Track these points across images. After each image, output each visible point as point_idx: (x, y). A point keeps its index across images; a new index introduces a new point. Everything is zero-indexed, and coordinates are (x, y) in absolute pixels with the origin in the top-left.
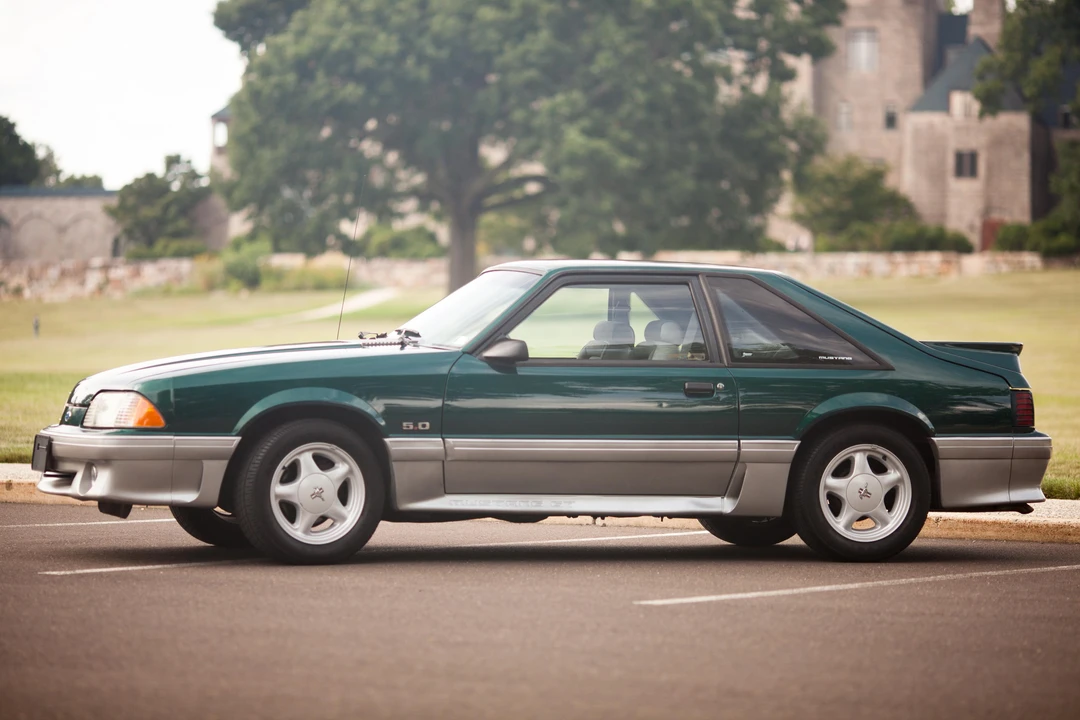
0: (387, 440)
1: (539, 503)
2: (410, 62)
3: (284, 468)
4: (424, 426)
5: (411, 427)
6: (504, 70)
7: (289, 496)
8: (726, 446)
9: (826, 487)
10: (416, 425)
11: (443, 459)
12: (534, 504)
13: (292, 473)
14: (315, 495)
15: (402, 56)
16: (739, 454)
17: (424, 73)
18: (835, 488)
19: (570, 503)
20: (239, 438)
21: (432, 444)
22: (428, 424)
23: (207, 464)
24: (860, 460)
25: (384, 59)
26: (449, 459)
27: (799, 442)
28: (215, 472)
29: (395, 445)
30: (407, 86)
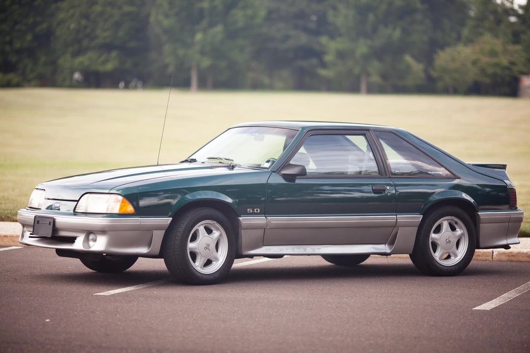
0: (240, 218)
1: (305, 250)
4: (257, 210)
5: (251, 211)
8: (390, 218)
9: (432, 238)
10: (253, 210)
11: (264, 228)
12: (303, 250)
13: (195, 237)
14: (206, 248)
16: (396, 222)
18: (435, 239)
19: (319, 249)
20: (172, 218)
21: (260, 220)
22: (259, 210)
23: (154, 232)
24: (445, 225)
26: (268, 228)
27: (422, 216)
28: (159, 236)
29: (244, 220)
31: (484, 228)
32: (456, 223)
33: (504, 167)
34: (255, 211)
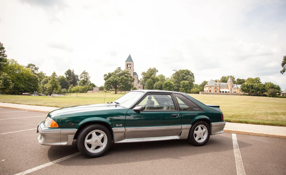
0: (112, 129)
3: (88, 136)
4: (121, 125)
6: (118, 82)
7: (89, 142)
8: (179, 127)
13: (90, 137)
14: (95, 142)
16: (181, 128)
18: (196, 133)
19: (150, 139)
20: (77, 129)
21: (122, 129)
22: (122, 125)
23: (69, 136)
24: (200, 127)
26: (126, 132)
27: (191, 125)
28: (71, 138)
29: (114, 129)
30: (113, 82)
31: (213, 128)
32: (203, 127)
33: (218, 107)
34: (120, 126)
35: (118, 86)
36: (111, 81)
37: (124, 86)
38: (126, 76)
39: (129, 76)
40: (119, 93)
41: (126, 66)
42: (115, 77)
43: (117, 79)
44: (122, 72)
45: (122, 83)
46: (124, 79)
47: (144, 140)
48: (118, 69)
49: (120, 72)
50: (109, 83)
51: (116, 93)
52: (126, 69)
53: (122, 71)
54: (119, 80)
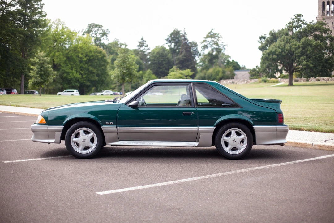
0: (101, 127)
2: (283, 53)
3: (75, 134)
6: (296, 53)
7: (77, 141)
8: (194, 129)
9: (223, 139)
10: (109, 123)
11: (117, 132)
14: (83, 141)
15: (282, 52)
16: (198, 131)
17: (285, 54)
18: (226, 140)
19: (153, 143)
20: (64, 126)
23: (56, 133)
24: (233, 132)
25: (280, 52)
26: (119, 132)
27: (215, 128)
29: (104, 128)
30: (283, 56)
31: (258, 135)
32: (240, 132)
35: (296, 66)
36: (277, 53)
37: (312, 64)
38: (316, 37)
39: (327, 37)
40: (302, 83)
41: (322, 9)
42: (287, 42)
43: (294, 46)
44: (306, 26)
45: (307, 55)
46: (311, 45)
47: (144, 143)
48: (295, 20)
49: (300, 26)
50: (271, 56)
51: (291, 84)
52: (320, 18)
53: (305, 24)
54: (299, 47)
